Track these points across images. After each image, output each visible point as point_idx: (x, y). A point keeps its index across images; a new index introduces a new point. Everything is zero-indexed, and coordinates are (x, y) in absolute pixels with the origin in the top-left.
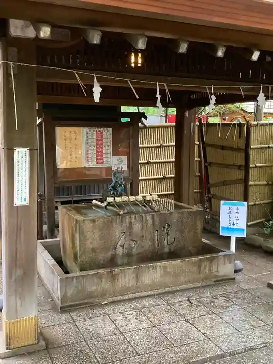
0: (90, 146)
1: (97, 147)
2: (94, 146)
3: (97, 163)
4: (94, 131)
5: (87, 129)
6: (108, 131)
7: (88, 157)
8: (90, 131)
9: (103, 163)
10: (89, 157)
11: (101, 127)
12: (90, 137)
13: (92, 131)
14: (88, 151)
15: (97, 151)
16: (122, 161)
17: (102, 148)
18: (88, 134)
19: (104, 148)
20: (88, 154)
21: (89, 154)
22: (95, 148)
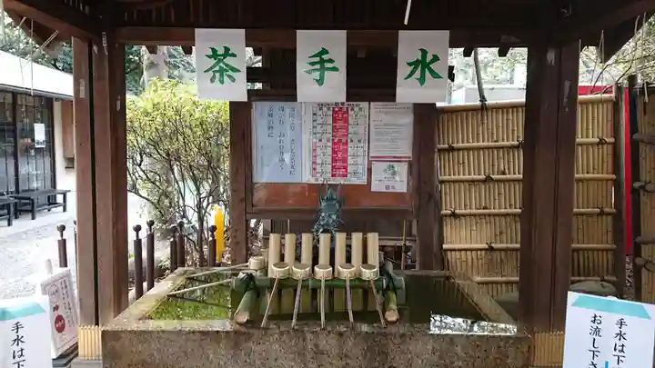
1: (334, 143)
2: (328, 141)
3: (333, 176)
4: (328, 109)
6: (360, 109)
7: (314, 163)
8: (320, 109)
9: (345, 176)
10: (318, 162)
12: (319, 122)
13: (325, 109)
14: (315, 150)
15: (333, 149)
16: (394, 173)
17: (346, 143)
19: (350, 144)
20: (314, 157)
21: (318, 157)
22: (330, 144)
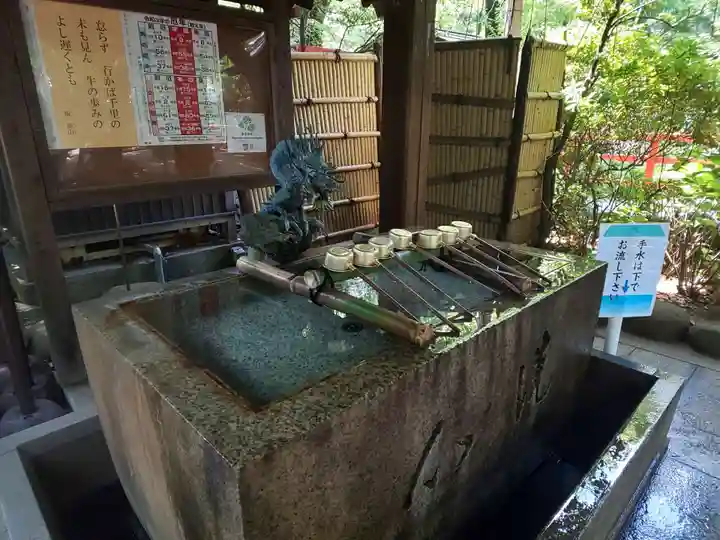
0: (157, 78)
1: (178, 84)
2: (169, 79)
3: (184, 133)
4: (163, 27)
5: (141, 16)
6: (206, 33)
7: (153, 113)
8: (151, 26)
9: (199, 132)
10: (158, 112)
11: (183, 17)
12: (150, 47)
13: (157, 27)
14: (151, 93)
15: (178, 93)
16: (252, 128)
17: (194, 84)
18: (142, 34)
19: (199, 86)
20: (151, 103)
21: (157, 105)
22: (171, 84)
